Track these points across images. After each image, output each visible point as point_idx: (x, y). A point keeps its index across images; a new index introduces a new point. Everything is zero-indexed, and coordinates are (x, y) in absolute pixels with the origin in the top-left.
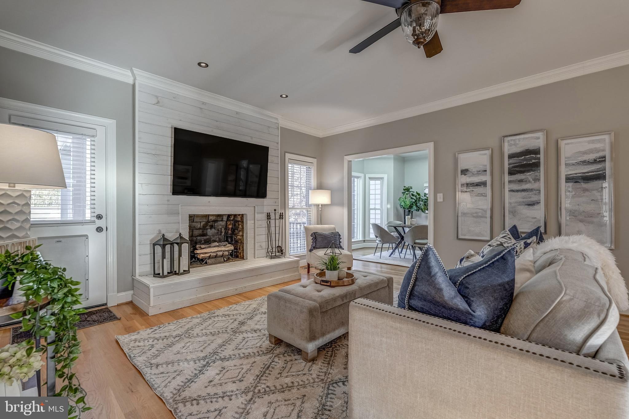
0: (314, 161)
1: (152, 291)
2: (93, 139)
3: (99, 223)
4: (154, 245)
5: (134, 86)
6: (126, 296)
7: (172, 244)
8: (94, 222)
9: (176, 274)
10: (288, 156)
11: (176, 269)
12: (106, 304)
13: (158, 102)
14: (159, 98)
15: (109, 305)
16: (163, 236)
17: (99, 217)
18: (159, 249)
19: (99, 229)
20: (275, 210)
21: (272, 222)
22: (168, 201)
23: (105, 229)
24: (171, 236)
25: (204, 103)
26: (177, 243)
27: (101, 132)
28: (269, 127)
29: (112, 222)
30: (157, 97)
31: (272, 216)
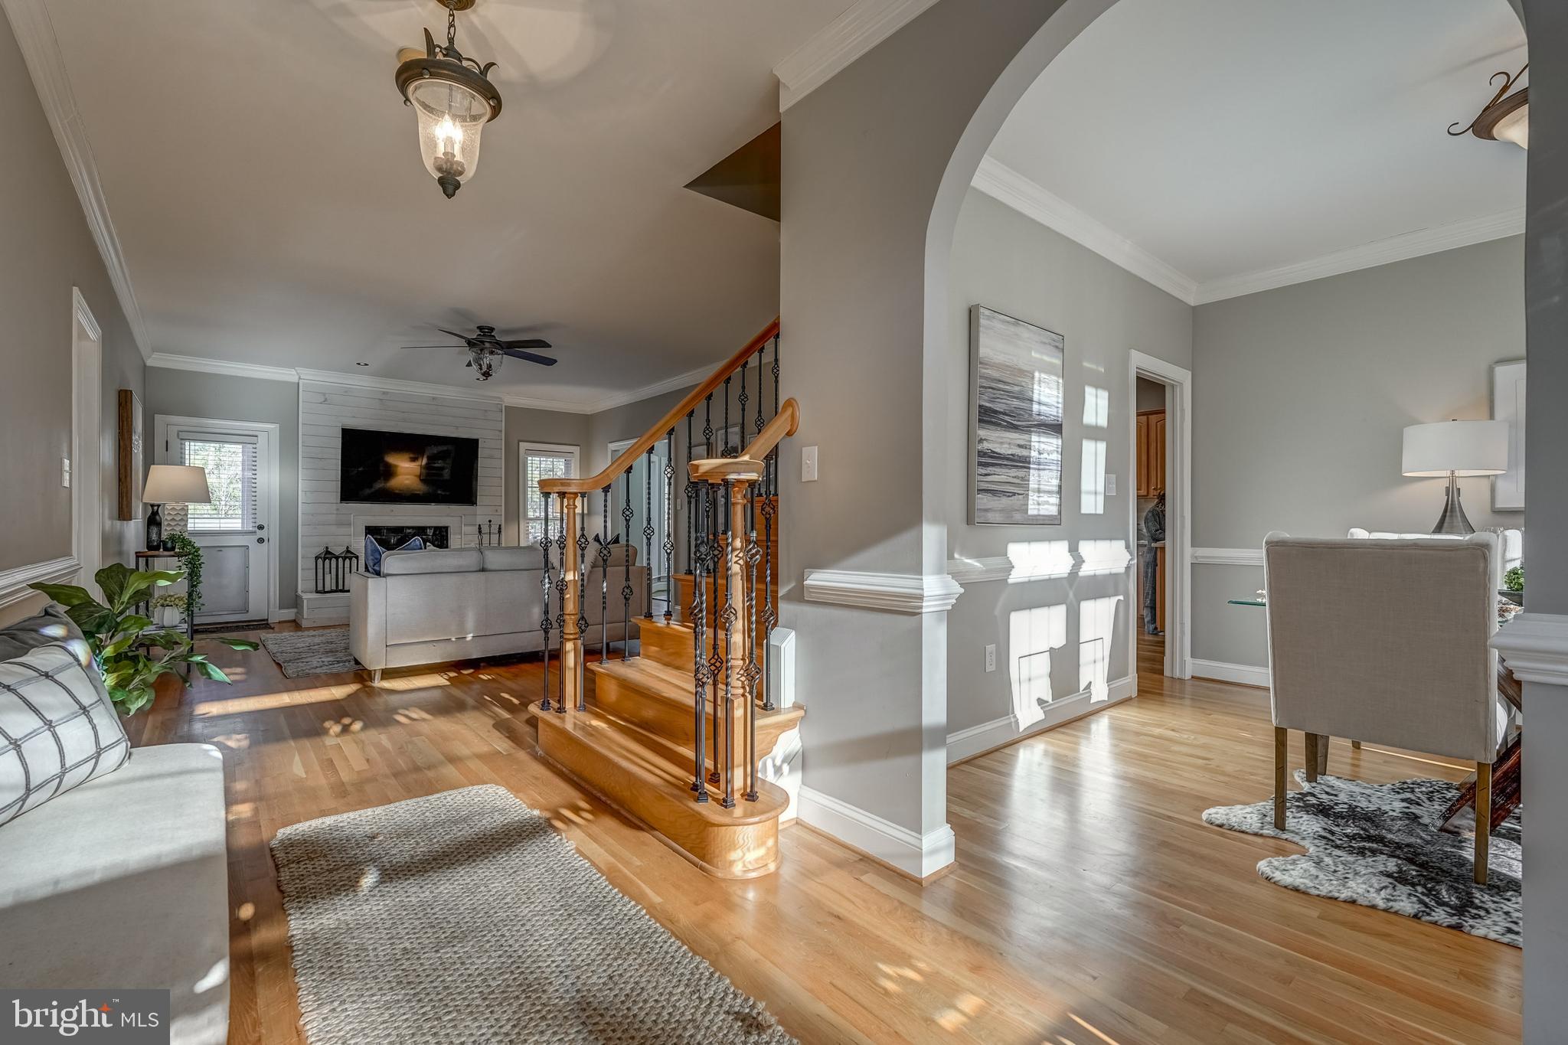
0: (576, 450)
1: (305, 602)
2: (254, 446)
3: (260, 534)
4: (317, 558)
5: (298, 383)
6: (289, 614)
7: (337, 558)
8: (255, 532)
9: (341, 591)
10: (523, 446)
11: (340, 587)
12: (267, 620)
13: (326, 400)
14: (327, 396)
15: (270, 622)
16: (327, 548)
17: (261, 527)
18: (320, 561)
19: (261, 540)
20: (490, 521)
21: (486, 538)
22: (338, 509)
23: (266, 541)
24: (338, 550)
25: (384, 393)
26: (342, 557)
27: (262, 441)
28: (486, 411)
29: (273, 533)
30: (324, 394)
31: (485, 529)
